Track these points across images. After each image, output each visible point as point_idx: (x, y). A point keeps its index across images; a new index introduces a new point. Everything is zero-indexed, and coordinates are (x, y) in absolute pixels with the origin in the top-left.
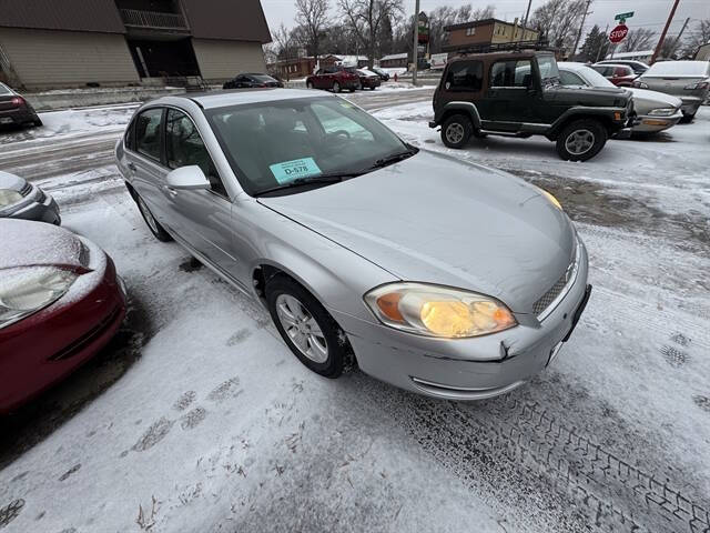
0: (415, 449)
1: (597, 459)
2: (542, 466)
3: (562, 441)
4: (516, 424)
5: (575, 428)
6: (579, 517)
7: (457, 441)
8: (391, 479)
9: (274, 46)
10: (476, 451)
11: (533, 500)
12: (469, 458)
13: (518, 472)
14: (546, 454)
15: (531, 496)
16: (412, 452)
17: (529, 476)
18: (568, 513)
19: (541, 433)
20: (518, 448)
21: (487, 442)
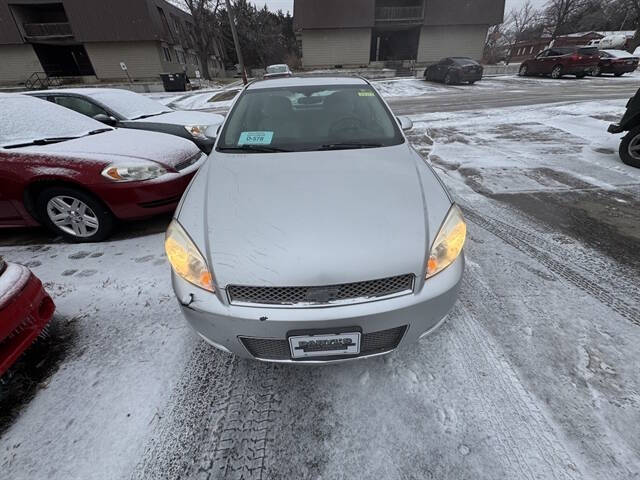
0: (189, 348)
1: (251, 470)
2: (216, 427)
3: (253, 435)
4: (248, 396)
5: (272, 440)
6: (185, 468)
7: (210, 366)
8: (162, 348)
9: (509, 26)
10: (207, 380)
11: (185, 430)
12: (199, 379)
13: (203, 413)
14: (231, 426)
15: (188, 428)
16: (186, 349)
17: (204, 421)
18: (185, 459)
19: (250, 416)
20: (226, 405)
21: (219, 383)
